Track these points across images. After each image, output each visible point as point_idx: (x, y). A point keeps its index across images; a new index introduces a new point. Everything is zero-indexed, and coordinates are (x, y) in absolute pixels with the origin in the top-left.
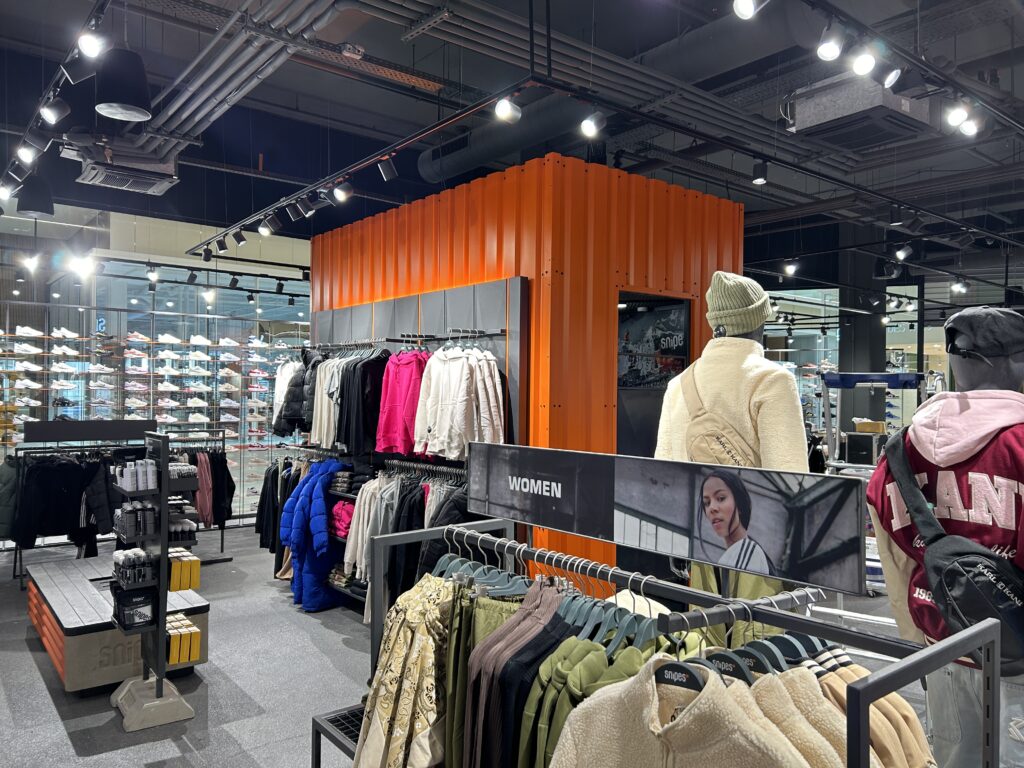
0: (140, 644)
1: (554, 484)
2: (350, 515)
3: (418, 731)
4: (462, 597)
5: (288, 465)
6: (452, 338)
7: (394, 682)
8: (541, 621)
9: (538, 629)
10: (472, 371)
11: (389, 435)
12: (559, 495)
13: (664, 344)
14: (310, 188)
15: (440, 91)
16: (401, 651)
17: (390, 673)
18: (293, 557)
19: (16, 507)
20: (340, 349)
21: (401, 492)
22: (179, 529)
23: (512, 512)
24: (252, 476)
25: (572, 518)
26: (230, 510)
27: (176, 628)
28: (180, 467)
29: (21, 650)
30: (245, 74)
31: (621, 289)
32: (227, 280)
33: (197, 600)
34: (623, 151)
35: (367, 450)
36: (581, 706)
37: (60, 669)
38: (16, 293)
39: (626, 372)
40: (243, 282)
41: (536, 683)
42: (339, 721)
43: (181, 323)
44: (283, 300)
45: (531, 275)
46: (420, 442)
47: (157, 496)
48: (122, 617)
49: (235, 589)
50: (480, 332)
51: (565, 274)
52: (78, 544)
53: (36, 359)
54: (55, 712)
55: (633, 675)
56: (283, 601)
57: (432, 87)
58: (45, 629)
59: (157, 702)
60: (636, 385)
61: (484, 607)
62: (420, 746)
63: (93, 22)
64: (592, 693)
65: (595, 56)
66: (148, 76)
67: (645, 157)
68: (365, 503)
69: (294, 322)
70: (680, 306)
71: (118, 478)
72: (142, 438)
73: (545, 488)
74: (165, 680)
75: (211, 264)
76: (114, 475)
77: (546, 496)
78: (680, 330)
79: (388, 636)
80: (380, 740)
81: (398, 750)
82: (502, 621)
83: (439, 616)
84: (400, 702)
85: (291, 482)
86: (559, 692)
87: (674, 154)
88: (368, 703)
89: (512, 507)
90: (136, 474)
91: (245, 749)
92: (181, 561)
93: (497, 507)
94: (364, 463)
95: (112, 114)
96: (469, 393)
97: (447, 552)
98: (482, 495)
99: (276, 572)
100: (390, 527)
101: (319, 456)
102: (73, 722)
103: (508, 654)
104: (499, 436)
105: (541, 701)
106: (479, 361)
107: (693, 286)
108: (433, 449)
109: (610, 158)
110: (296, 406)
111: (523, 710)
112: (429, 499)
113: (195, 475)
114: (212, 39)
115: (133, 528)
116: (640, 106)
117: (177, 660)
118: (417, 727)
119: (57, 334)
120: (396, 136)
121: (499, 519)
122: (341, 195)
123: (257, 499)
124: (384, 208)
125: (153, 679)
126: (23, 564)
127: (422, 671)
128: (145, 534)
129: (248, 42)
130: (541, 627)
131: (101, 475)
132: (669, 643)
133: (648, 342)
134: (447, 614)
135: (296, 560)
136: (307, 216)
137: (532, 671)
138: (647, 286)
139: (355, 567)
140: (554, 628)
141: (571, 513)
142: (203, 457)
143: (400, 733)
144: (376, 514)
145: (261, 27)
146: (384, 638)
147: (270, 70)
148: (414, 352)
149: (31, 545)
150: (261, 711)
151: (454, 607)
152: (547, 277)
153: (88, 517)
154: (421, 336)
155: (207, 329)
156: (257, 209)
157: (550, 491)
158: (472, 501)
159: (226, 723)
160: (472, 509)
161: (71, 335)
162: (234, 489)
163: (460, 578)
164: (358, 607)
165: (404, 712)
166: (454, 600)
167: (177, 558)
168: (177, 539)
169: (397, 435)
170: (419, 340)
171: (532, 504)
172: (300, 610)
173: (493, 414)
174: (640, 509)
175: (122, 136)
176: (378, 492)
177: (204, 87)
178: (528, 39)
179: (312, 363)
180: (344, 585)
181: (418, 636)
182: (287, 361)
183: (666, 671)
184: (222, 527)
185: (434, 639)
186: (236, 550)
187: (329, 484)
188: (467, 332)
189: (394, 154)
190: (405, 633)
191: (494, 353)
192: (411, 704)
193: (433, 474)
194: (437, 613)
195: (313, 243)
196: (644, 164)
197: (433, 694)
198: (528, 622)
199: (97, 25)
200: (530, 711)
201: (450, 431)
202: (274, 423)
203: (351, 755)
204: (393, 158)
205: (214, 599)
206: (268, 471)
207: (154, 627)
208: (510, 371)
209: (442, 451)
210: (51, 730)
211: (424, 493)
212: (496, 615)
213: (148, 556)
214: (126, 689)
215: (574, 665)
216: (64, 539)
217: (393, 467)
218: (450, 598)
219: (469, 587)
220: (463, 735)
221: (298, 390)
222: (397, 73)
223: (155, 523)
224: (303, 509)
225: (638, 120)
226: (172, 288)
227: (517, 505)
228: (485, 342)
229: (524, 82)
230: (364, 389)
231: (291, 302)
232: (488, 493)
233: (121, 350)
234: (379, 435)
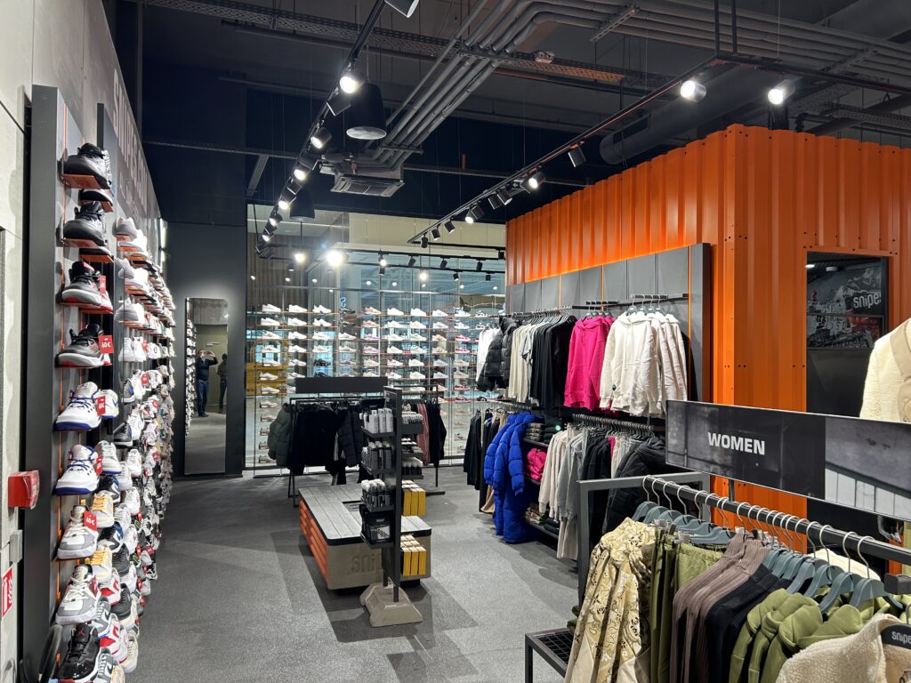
0: (380, 557)
1: (756, 442)
2: (543, 461)
3: (625, 659)
4: (664, 542)
5: (489, 416)
6: (635, 304)
7: (601, 612)
8: (747, 571)
9: (743, 578)
10: (654, 333)
11: (577, 392)
12: (762, 452)
13: (857, 303)
14: (508, 179)
15: (621, 81)
16: (607, 585)
17: (597, 604)
18: (494, 494)
19: (290, 442)
20: (531, 316)
21: (588, 445)
22: (410, 465)
23: (712, 467)
24: (458, 424)
25: (777, 475)
26: (443, 453)
27: (408, 547)
28: (408, 415)
29: (297, 554)
30: (458, 90)
31: (809, 250)
32: (437, 262)
33: (422, 525)
34: (806, 115)
35: (556, 404)
36: (796, 657)
37: (324, 571)
38: (288, 280)
39: (814, 332)
40: (451, 263)
41: (744, 631)
42: (548, 640)
43: (400, 299)
44: (481, 277)
45: (714, 241)
46: (605, 398)
47: (393, 438)
48: (368, 535)
49: (448, 518)
50: (662, 297)
51: (749, 238)
52: (333, 475)
53: (303, 330)
54: (322, 605)
55: (854, 633)
56: (487, 532)
57: (614, 78)
58: (312, 538)
59: (395, 605)
60: (827, 345)
61: (687, 553)
62: (627, 672)
63: (350, 65)
64: (807, 646)
65: (783, 26)
66: (384, 102)
67: (830, 117)
68: (556, 452)
69: (490, 295)
70: (877, 264)
71: (365, 422)
72: (382, 391)
73: (747, 445)
74: (399, 588)
75: (425, 251)
76: (362, 420)
77: (749, 453)
78: (876, 288)
79: (594, 571)
80: (590, 663)
81: (606, 674)
82: (705, 567)
83: (641, 557)
84: (608, 631)
85: (492, 431)
86: (770, 641)
87: (864, 111)
88: (578, 628)
89: (712, 462)
90: (378, 420)
91: (464, 653)
92: (411, 491)
93: (697, 461)
94: (554, 417)
95: (358, 135)
96: (652, 354)
97: (646, 500)
98: (680, 449)
99: (481, 507)
100: (579, 474)
101: (514, 408)
102: (334, 613)
103: (714, 599)
104: (682, 395)
105: (750, 647)
106: (662, 324)
107: (890, 242)
108: (618, 404)
109: (792, 122)
110: (495, 366)
111: (731, 653)
112: (614, 451)
113: (421, 422)
114: (433, 65)
115: (376, 463)
116: (829, 69)
117: (408, 573)
118: (623, 655)
119: (317, 310)
120: (583, 126)
121: (698, 472)
122: (533, 183)
123: (464, 444)
124: (570, 191)
125: (391, 586)
126: (296, 487)
127: (627, 605)
128: (384, 468)
129: (461, 63)
130: (747, 577)
131: (348, 420)
132: (888, 605)
133: (838, 301)
134: (650, 556)
135: (497, 498)
136: (506, 204)
137: (739, 617)
138: (838, 245)
139: (548, 507)
140: (760, 579)
141: (777, 470)
142: (421, 407)
143: (608, 659)
144: (566, 462)
145: (472, 49)
146: (591, 572)
147: (478, 83)
148: (599, 317)
149: (301, 473)
150: (474, 624)
151: (656, 550)
152: (730, 242)
153: (339, 453)
154: (605, 303)
155: (421, 303)
156: (464, 202)
157: (752, 448)
158: (671, 455)
159: (448, 629)
160: (670, 462)
161: (327, 311)
162: (445, 435)
163: (662, 524)
164: (552, 543)
165: (611, 640)
166: (656, 544)
167: (408, 489)
168: (408, 474)
169: (584, 392)
170: (602, 306)
171: (733, 459)
172: (502, 540)
173: (677, 374)
174: (856, 470)
175: (363, 152)
176: (566, 442)
177: (424, 105)
178: (714, 21)
179: (508, 329)
180: (538, 522)
181: (622, 573)
182: (487, 328)
183: (893, 633)
184: (437, 466)
185: (638, 578)
186: (446, 485)
187: (524, 432)
188: (650, 297)
189: (582, 142)
190: (610, 570)
191: (677, 316)
192: (617, 634)
193: (617, 428)
194: (639, 554)
195: (508, 227)
196: (829, 124)
197: (638, 627)
198: (732, 571)
199: (352, 67)
200: (739, 654)
201: (634, 389)
202: (477, 379)
203: (563, 673)
204: (582, 146)
205: (435, 525)
206: (473, 420)
207: (391, 544)
208: (693, 333)
209: (625, 408)
210: (318, 619)
211: (610, 445)
212: (698, 561)
213: (387, 486)
214: (371, 593)
215: (786, 617)
216: (322, 469)
217: (580, 421)
218: (652, 542)
219: (672, 533)
220: (668, 668)
221: (497, 353)
222: (583, 70)
223: (392, 460)
224: (503, 454)
225: (823, 82)
226: (394, 271)
227: (717, 460)
228: (666, 306)
229: (709, 62)
230: (553, 351)
231: (488, 278)
232: (686, 447)
233: (360, 322)
234: (567, 392)
